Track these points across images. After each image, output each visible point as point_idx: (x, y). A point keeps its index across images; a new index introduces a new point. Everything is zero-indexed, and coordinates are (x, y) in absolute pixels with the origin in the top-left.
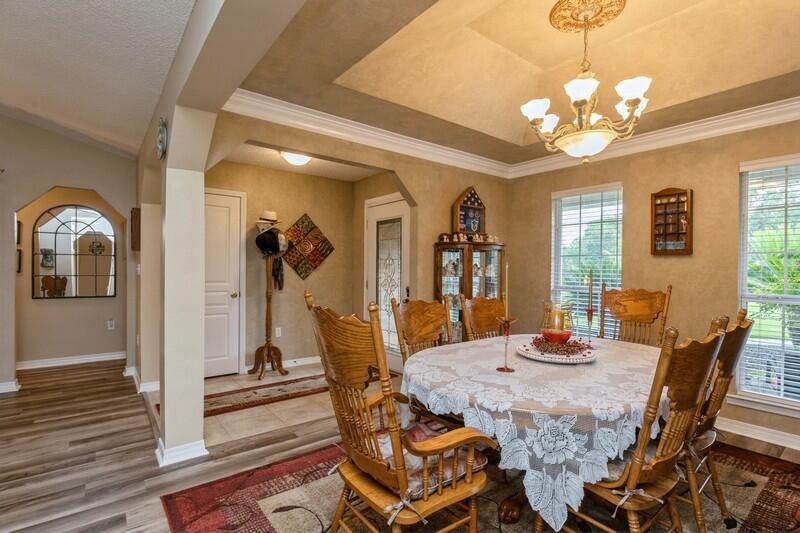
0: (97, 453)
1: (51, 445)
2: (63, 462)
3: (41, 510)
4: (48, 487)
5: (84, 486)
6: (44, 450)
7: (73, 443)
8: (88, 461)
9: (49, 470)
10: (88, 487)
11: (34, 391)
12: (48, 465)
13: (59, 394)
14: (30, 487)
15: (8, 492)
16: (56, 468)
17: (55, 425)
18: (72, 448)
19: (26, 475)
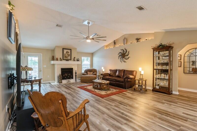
0: (189, 120)
1: (178, 111)
2: (179, 117)
3: (168, 125)
4: (173, 121)
5: (180, 126)
6: (176, 111)
7: (183, 113)
8: (185, 120)
9: (174, 117)
10: (181, 127)
11: (181, 96)
12: (175, 115)
13: (186, 99)
14: (169, 118)
15: (164, 116)
16: (176, 117)
17: (181, 106)
18: (183, 114)
19: (170, 115)
